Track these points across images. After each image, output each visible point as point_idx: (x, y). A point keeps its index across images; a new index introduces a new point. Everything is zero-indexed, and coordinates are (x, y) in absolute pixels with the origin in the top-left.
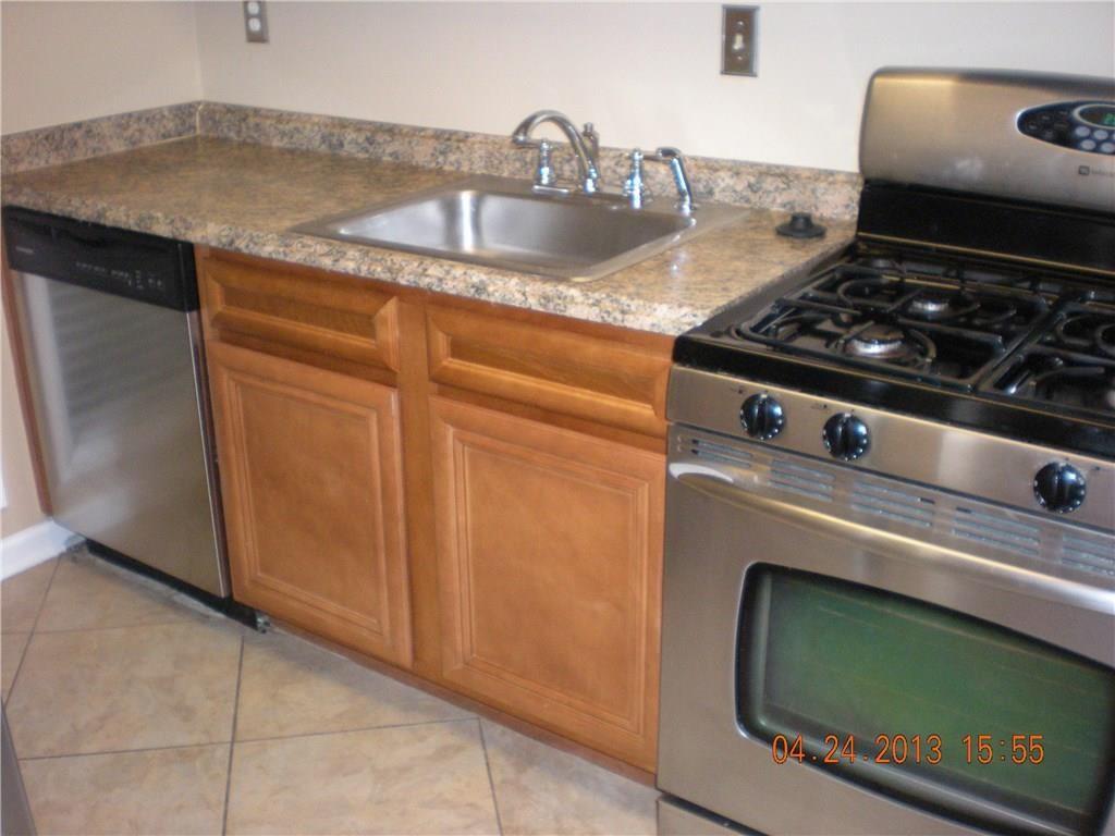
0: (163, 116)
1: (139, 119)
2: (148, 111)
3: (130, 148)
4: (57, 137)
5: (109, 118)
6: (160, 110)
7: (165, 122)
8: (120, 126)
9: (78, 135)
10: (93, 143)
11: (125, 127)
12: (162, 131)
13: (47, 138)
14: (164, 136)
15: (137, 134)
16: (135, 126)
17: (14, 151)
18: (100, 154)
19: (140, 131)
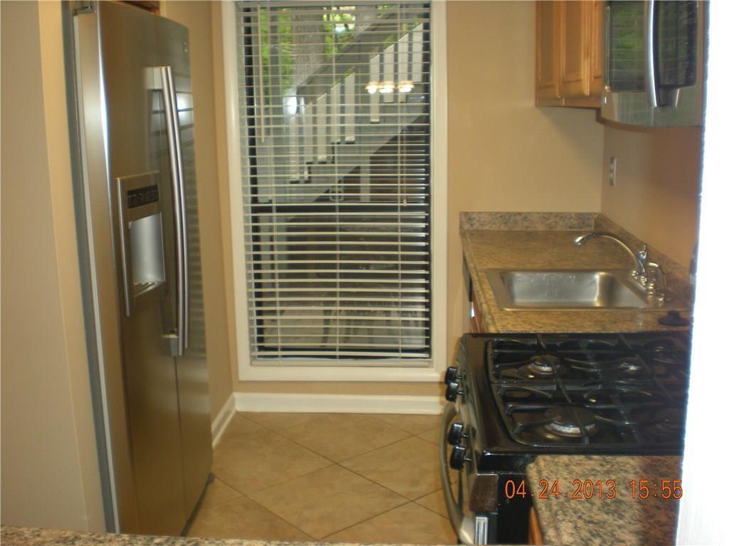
0: (571, 217)
1: (556, 216)
2: (563, 213)
3: (549, 229)
4: (507, 217)
5: (539, 213)
6: (571, 213)
7: (572, 220)
8: (544, 218)
9: (519, 218)
10: (526, 224)
11: (547, 219)
12: (570, 224)
13: (501, 217)
14: (570, 227)
15: (554, 224)
16: (553, 219)
17: (482, 220)
18: (529, 229)
19: (556, 222)
